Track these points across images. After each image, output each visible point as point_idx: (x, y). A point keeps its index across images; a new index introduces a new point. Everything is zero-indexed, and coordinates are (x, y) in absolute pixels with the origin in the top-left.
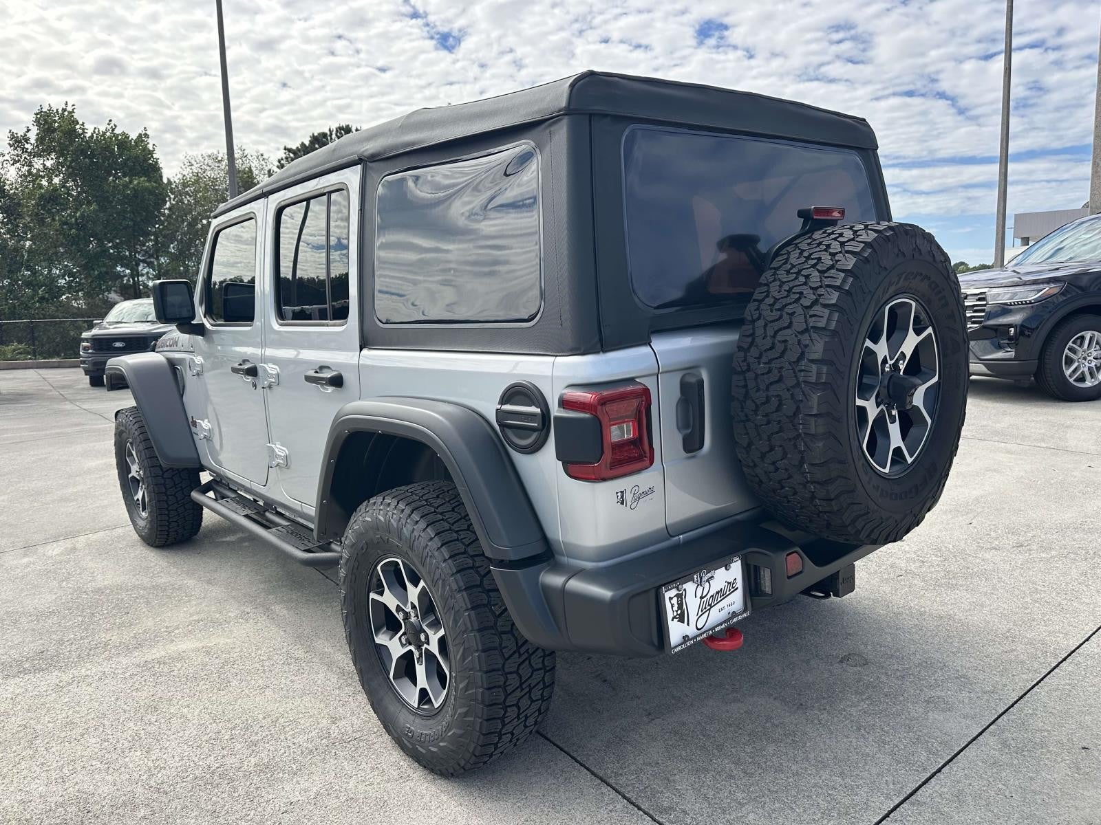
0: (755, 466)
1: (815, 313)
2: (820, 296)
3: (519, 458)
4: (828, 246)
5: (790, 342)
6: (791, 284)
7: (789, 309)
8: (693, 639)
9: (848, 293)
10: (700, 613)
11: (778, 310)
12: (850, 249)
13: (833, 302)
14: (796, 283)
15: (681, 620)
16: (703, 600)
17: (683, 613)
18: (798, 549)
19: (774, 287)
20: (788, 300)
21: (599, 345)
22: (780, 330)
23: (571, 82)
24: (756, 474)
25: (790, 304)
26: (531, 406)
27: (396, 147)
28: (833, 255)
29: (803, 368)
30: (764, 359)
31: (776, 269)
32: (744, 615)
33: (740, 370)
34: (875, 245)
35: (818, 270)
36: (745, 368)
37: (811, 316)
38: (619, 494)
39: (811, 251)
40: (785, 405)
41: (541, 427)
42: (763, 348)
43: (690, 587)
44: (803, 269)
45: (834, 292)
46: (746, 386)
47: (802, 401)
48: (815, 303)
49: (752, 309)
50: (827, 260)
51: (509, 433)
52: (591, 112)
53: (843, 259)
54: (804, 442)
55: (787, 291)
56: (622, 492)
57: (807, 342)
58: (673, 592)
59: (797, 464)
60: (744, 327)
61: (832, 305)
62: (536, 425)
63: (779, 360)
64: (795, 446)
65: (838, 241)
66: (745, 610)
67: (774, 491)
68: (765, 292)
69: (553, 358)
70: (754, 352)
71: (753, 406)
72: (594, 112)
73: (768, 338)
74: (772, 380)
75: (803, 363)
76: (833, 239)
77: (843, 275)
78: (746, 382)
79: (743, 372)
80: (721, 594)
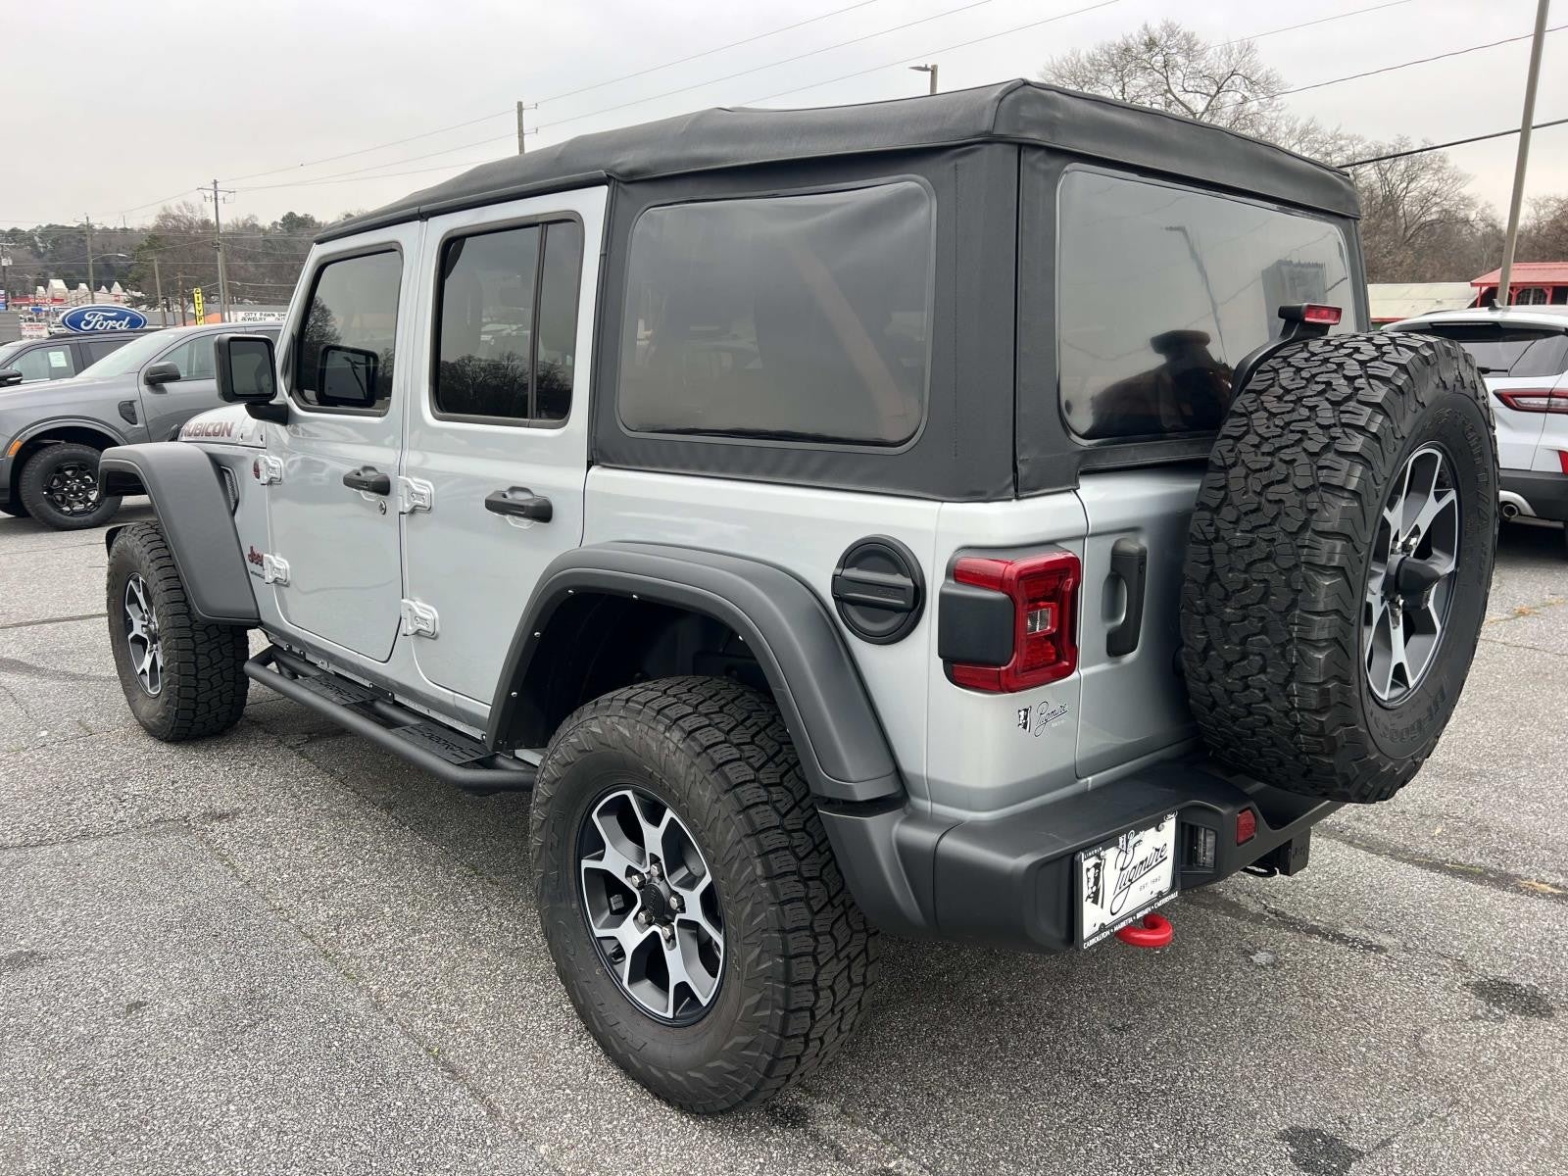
0: (1211, 679)
1: (1327, 463)
2: (1334, 439)
3: (862, 649)
4: (1340, 365)
5: (1288, 504)
6: (1287, 418)
7: (1286, 454)
8: (1110, 928)
9: (1376, 437)
10: (1118, 890)
11: (1269, 454)
12: (1379, 374)
13: (1356, 449)
14: (1295, 416)
15: (1095, 901)
16: (1123, 872)
17: (1098, 890)
18: (1253, 804)
19: (1259, 420)
20: (1283, 441)
21: (1012, 489)
22: (1271, 484)
23: (1001, 90)
24: (1210, 693)
25: (1287, 447)
26: (895, 574)
27: (678, 163)
28: (1351, 379)
29: (1307, 543)
30: (1244, 525)
31: (1260, 393)
32: (1173, 896)
33: (1201, 537)
34: (1411, 369)
35: (1327, 399)
36: (1210, 537)
37: (1321, 468)
38: (1022, 713)
39: (1314, 371)
40: (1273, 595)
41: (910, 606)
42: (1243, 509)
43: (1110, 854)
44: (1305, 397)
45: (1356, 434)
46: (1211, 562)
47: (1300, 591)
48: (1326, 448)
49: (1224, 450)
50: (1342, 388)
51: (851, 610)
52: (1021, 141)
53: (1367, 387)
54: (1298, 651)
55: (1281, 428)
56: (1026, 710)
57: (1314, 506)
58: (1093, 861)
59: (1281, 681)
60: (1210, 475)
61: (1354, 453)
62: (902, 602)
63: (1269, 528)
64: (1283, 655)
65: (1354, 359)
66: (1172, 890)
67: (1235, 719)
68: (1244, 425)
69: (939, 504)
70: (1228, 513)
71: (1221, 594)
72: (1026, 141)
73: (1250, 494)
74: (1256, 557)
75: (1308, 534)
76: (1346, 355)
77: (1369, 410)
78: (1212, 557)
79: (1207, 542)
80: (1146, 865)
